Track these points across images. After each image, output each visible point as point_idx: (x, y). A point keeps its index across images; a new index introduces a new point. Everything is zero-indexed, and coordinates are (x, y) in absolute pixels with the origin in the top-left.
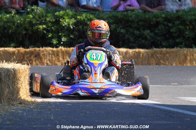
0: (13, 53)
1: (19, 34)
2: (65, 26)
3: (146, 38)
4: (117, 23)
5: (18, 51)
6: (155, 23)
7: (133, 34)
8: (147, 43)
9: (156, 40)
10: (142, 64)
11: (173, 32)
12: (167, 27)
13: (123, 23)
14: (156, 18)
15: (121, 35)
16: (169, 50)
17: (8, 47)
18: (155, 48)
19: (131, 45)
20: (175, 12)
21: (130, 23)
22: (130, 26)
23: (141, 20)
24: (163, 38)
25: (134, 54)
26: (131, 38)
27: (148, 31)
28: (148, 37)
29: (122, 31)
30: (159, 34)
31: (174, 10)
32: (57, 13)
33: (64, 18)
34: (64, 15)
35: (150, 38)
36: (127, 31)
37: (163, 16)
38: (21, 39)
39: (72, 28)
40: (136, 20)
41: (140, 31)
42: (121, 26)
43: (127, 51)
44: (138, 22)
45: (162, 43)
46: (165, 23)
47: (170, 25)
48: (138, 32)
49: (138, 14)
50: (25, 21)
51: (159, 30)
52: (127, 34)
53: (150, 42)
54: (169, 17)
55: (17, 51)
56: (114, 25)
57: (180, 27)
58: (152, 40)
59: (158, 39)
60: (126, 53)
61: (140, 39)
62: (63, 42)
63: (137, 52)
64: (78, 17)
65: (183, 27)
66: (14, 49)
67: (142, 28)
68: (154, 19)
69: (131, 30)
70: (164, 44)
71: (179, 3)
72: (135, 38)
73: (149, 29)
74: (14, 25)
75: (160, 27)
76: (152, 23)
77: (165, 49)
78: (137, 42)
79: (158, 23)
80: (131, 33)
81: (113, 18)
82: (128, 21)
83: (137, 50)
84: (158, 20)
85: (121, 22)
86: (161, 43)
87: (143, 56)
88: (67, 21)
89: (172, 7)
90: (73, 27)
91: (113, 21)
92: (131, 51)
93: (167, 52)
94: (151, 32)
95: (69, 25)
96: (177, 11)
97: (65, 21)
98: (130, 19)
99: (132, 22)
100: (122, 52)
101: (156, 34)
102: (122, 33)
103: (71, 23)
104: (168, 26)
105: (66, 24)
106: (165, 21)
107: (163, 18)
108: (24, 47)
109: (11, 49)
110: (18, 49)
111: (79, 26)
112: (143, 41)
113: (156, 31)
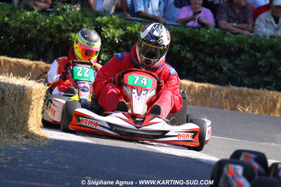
0: (30, 67)
1: (41, 41)
2: (108, 38)
3: (221, 70)
4: (182, 44)
5: (37, 65)
6: (237, 50)
7: (204, 61)
8: (222, 77)
9: (235, 75)
10: (211, 106)
11: (261, 66)
12: (253, 58)
13: (191, 44)
14: (239, 43)
15: (186, 62)
16: (251, 91)
17: (23, 58)
18: (233, 85)
19: (198, 76)
20: (268, 38)
21: (201, 46)
22: (201, 51)
23: (217, 44)
24: (245, 72)
25: (202, 91)
26: (199, 68)
27: (226, 61)
28: (225, 68)
29: (189, 55)
30: (240, 67)
31: (268, 34)
32: (99, 19)
33: (107, 27)
34: (108, 22)
35: (227, 71)
36: (196, 57)
37: (250, 41)
38: (42, 49)
39: (117, 42)
40: (211, 43)
41: (214, 59)
42: (188, 49)
43: (192, 85)
44: (213, 46)
45: (244, 79)
46: (252, 51)
47: (258, 55)
48: (211, 60)
49: (215, 34)
50: (51, 23)
51: (241, 60)
52: (194, 60)
53: (226, 77)
54: (258, 44)
55: (34, 66)
56: (178, 46)
57: (272, 60)
58: (229, 74)
59: (238, 73)
60: (190, 87)
61: (213, 70)
62: (103, 61)
63: (205, 89)
64: (128, 28)
65: (276, 60)
66: (31, 62)
67: (218, 55)
68: (236, 45)
69: (201, 56)
70: (246, 82)
71: (276, 25)
72: (205, 68)
73: (227, 58)
74: (35, 27)
75: (243, 57)
76: (232, 49)
77: (246, 89)
78: (208, 73)
79: (241, 51)
80: (200, 59)
81: (178, 35)
82: (198, 43)
83: (206, 85)
84: (242, 46)
85: (188, 43)
86: (241, 80)
87: (213, 94)
88: (111, 31)
89: (264, 30)
90: (119, 42)
91: (178, 39)
92: (197, 85)
93: (249, 93)
94: (230, 62)
95: (114, 37)
96: (272, 37)
97: (109, 31)
98: (202, 40)
99: (204, 44)
100: (185, 86)
101: (236, 66)
102: (188, 58)
103: (117, 35)
104: (255, 56)
105: (109, 35)
106: (252, 48)
107: (250, 44)
108: (45, 61)
109: (26, 62)
110: (37, 62)
111: (127, 41)
112: (217, 74)
113: (237, 62)
